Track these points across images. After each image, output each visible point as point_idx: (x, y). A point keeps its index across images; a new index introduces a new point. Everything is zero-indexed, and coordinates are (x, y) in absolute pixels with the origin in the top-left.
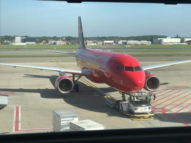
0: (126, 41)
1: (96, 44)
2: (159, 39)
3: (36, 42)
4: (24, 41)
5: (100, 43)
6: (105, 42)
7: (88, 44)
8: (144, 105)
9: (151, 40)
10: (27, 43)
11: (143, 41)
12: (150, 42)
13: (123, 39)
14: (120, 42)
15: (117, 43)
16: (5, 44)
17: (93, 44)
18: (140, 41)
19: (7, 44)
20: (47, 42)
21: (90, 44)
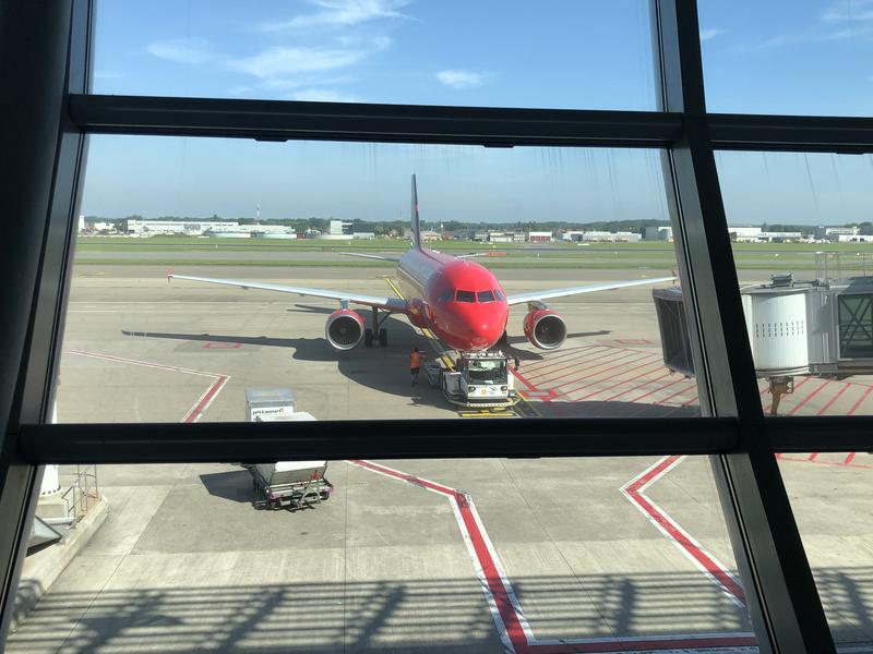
0: (581, 233)
1: (510, 240)
2: (660, 229)
3: (377, 233)
4: (348, 230)
5: (520, 237)
6: (532, 234)
7: (492, 239)
8: (491, 382)
9: (643, 232)
10: (356, 234)
11: (622, 233)
12: (640, 236)
13: (575, 227)
14: (567, 235)
15: (561, 237)
16: (307, 236)
17: (504, 240)
18: (614, 232)
19: (312, 236)
20: (401, 234)
21: (498, 240)
